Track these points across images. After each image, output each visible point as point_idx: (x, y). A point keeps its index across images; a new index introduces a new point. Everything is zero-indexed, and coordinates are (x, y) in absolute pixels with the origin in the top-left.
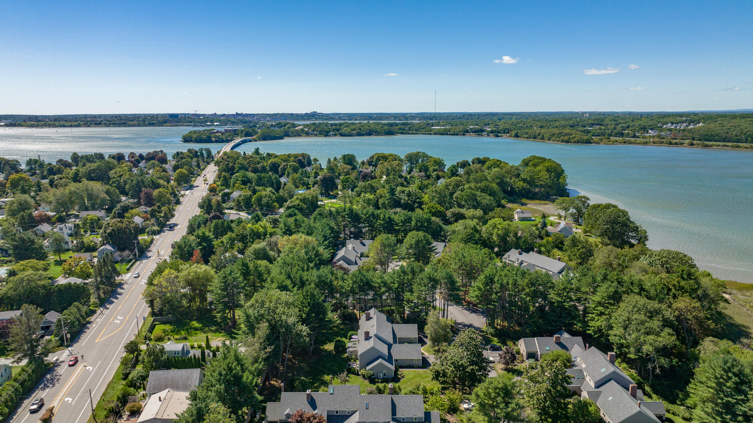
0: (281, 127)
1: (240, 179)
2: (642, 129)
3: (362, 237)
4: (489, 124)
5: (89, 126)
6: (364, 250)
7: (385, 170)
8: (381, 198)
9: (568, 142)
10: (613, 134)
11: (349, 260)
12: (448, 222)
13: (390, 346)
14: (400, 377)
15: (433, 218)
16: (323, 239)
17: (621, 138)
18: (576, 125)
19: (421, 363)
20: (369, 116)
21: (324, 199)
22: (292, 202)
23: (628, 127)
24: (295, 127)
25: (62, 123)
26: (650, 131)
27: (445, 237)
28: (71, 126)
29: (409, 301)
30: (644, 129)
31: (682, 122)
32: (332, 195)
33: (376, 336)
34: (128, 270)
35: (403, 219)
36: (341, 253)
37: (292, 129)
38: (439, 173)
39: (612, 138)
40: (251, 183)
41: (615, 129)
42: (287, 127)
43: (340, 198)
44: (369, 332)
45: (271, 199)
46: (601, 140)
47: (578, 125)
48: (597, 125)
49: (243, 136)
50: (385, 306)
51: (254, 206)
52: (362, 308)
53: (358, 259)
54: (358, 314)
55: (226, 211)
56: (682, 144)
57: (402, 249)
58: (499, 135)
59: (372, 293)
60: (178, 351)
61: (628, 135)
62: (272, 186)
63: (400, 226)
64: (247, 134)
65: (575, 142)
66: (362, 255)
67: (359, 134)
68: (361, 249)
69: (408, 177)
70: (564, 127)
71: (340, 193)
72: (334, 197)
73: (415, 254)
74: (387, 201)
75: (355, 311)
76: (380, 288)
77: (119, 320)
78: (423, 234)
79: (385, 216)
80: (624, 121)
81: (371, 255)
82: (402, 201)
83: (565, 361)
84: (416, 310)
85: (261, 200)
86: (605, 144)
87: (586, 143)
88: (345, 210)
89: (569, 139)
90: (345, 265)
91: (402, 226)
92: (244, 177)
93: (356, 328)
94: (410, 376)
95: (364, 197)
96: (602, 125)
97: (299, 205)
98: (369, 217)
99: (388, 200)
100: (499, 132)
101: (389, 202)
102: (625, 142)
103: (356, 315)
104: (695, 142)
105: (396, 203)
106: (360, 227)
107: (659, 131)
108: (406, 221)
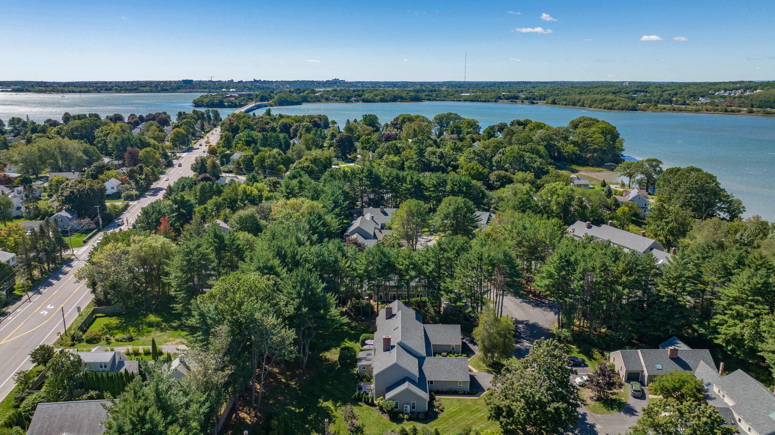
0: (300, 93)
1: (243, 139)
2: (691, 96)
3: (384, 206)
4: (523, 91)
5: (99, 92)
6: (387, 220)
7: (411, 131)
8: (407, 161)
9: (611, 109)
10: (660, 101)
11: (366, 232)
12: (491, 188)
13: (421, 360)
14: (437, 410)
15: (474, 182)
16: (333, 205)
17: (670, 106)
18: (618, 92)
19: (467, 387)
20: (394, 84)
21: (340, 162)
22: (300, 163)
23: (676, 94)
24: (314, 93)
25: (71, 88)
26: (700, 99)
27: (489, 204)
28: (80, 92)
29: (448, 291)
30: (694, 96)
31: (737, 89)
32: (350, 159)
33: (401, 345)
34: (85, 242)
35: (435, 182)
36: (357, 223)
37: (312, 95)
38: (474, 136)
39: (659, 105)
40: (256, 144)
41: (662, 96)
42: (306, 92)
43: (359, 162)
44: (389, 339)
45: (276, 161)
46: (648, 107)
47: (620, 92)
48: (641, 91)
49: (257, 101)
50: (414, 296)
51: (256, 168)
52: (381, 298)
53: (377, 232)
54: (376, 307)
55: (224, 175)
56: (739, 111)
57: (436, 220)
58: (535, 101)
59: (396, 278)
60: (105, 363)
61: (677, 102)
62: (280, 147)
63: (431, 191)
64: (263, 99)
65: (619, 109)
66: (383, 227)
67: (383, 100)
68: (382, 219)
69: (438, 140)
70: (607, 93)
71: (359, 156)
72: (353, 161)
73: (452, 225)
74: (414, 164)
75: (372, 301)
76: (407, 270)
77: (48, 310)
78: (463, 200)
79: (412, 178)
80: (670, 89)
81: (394, 226)
82: (433, 163)
83: (695, 390)
84: (458, 304)
85: (264, 161)
86: (652, 111)
87: (631, 110)
88: (362, 172)
89: (613, 106)
90: (361, 240)
91: (434, 191)
92: (249, 136)
93: (372, 329)
94: (453, 409)
95: (387, 159)
96: (646, 92)
97: (308, 167)
98: (391, 181)
99: (415, 162)
100: (534, 99)
101: (416, 166)
102: (674, 110)
103: (372, 307)
104: (754, 109)
105: (426, 167)
106: (382, 193)
107: (711, 98)
108: (439, 185)
